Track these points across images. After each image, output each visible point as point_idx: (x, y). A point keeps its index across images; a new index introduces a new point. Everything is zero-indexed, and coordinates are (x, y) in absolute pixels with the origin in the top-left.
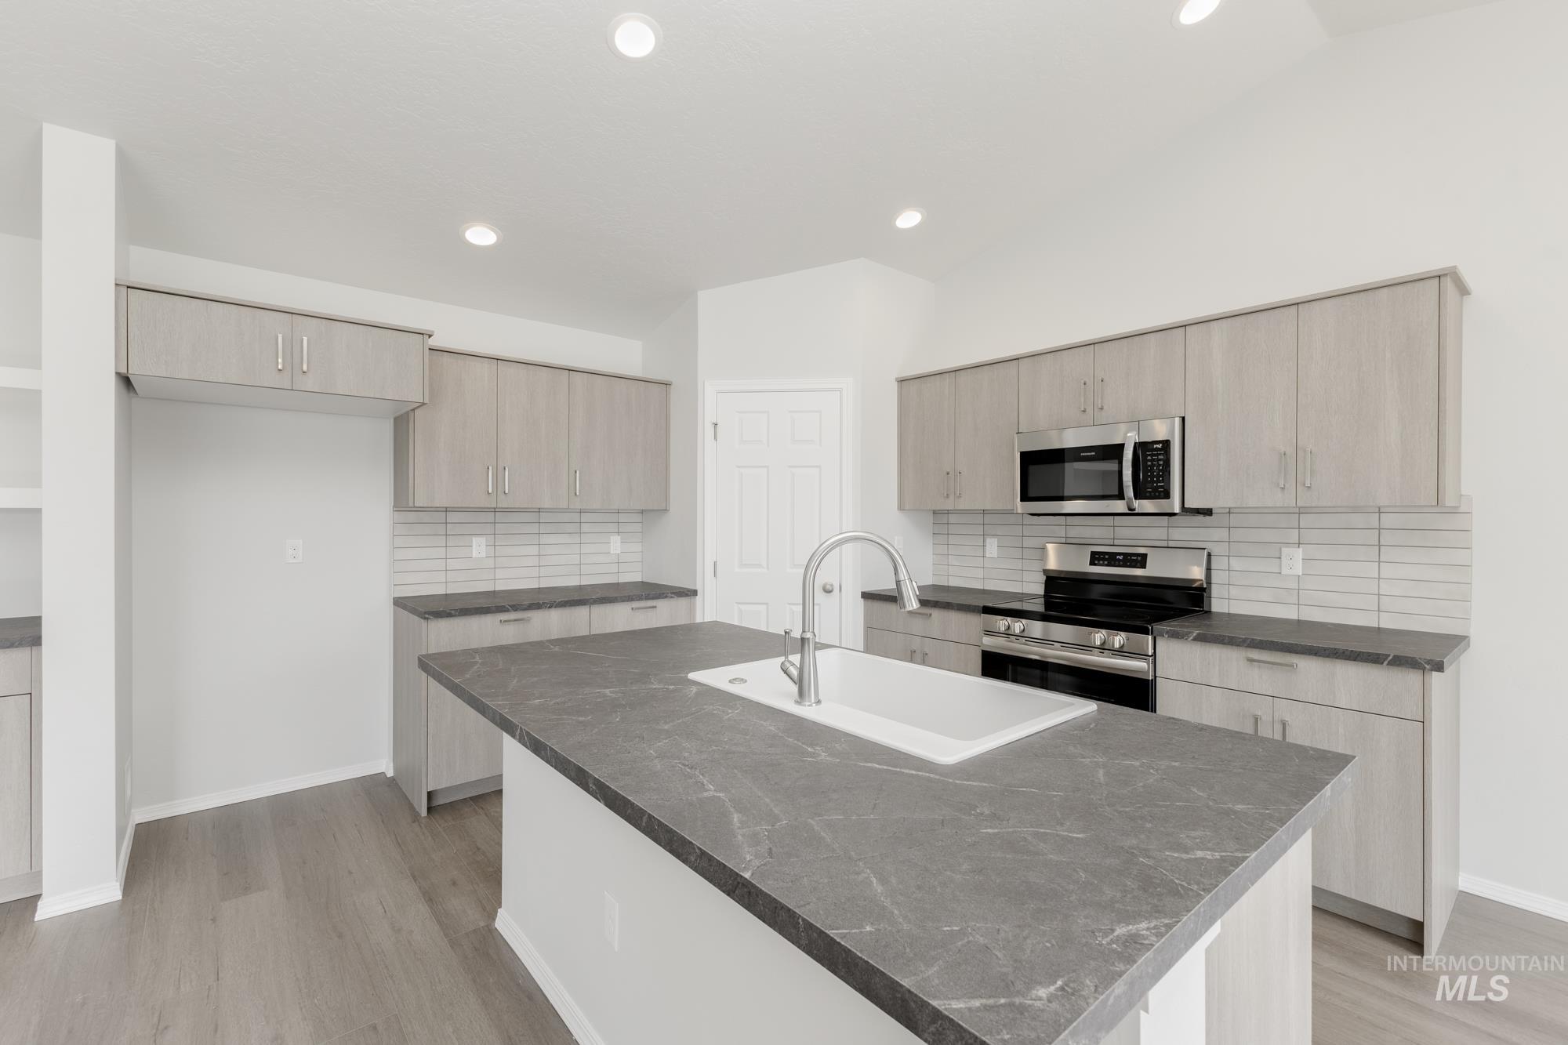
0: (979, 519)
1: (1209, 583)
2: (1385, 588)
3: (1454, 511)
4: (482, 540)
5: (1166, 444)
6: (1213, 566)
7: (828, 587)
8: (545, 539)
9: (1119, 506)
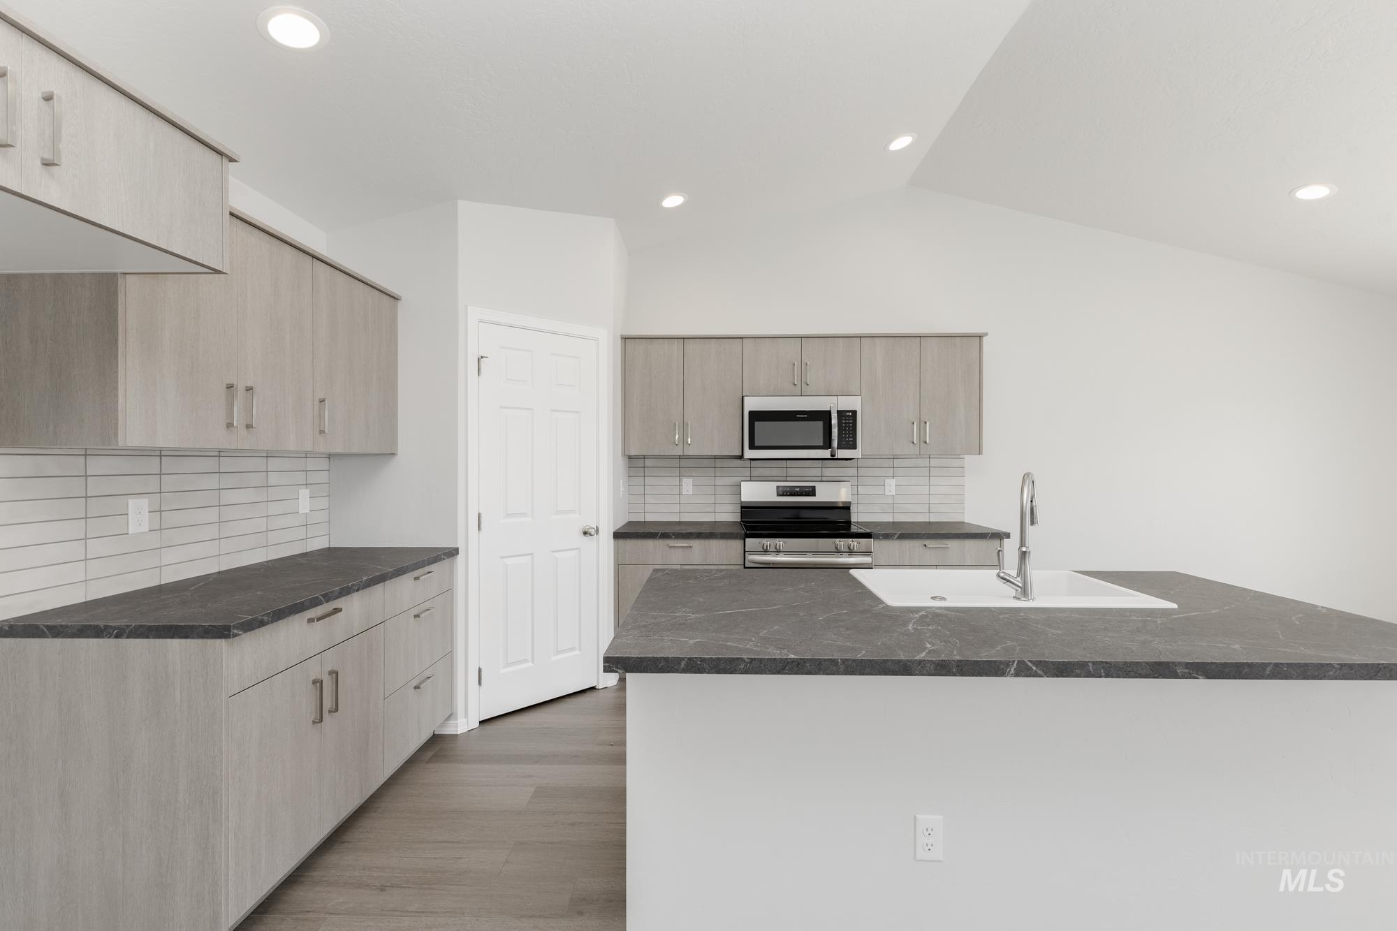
0: (676, 463)
1: (850, 503)
4: (143, 503)
5: (854, 413)
8: (228, 497)
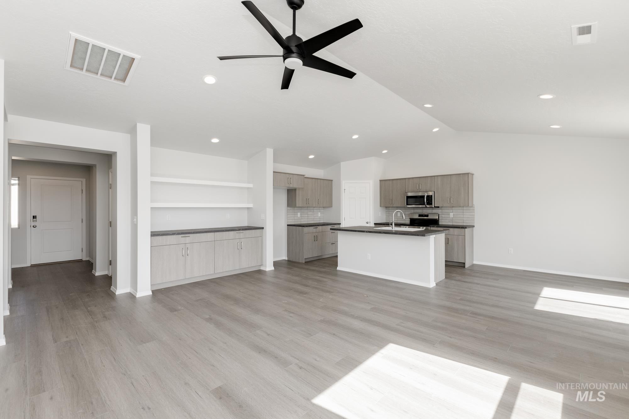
1: (439, 219)
2: (464, 219)
3: (472, 207)
5: (432, 196)
6: (440, 216)
7: (368, 222)
8: (309, 213)
9: (424, 206)
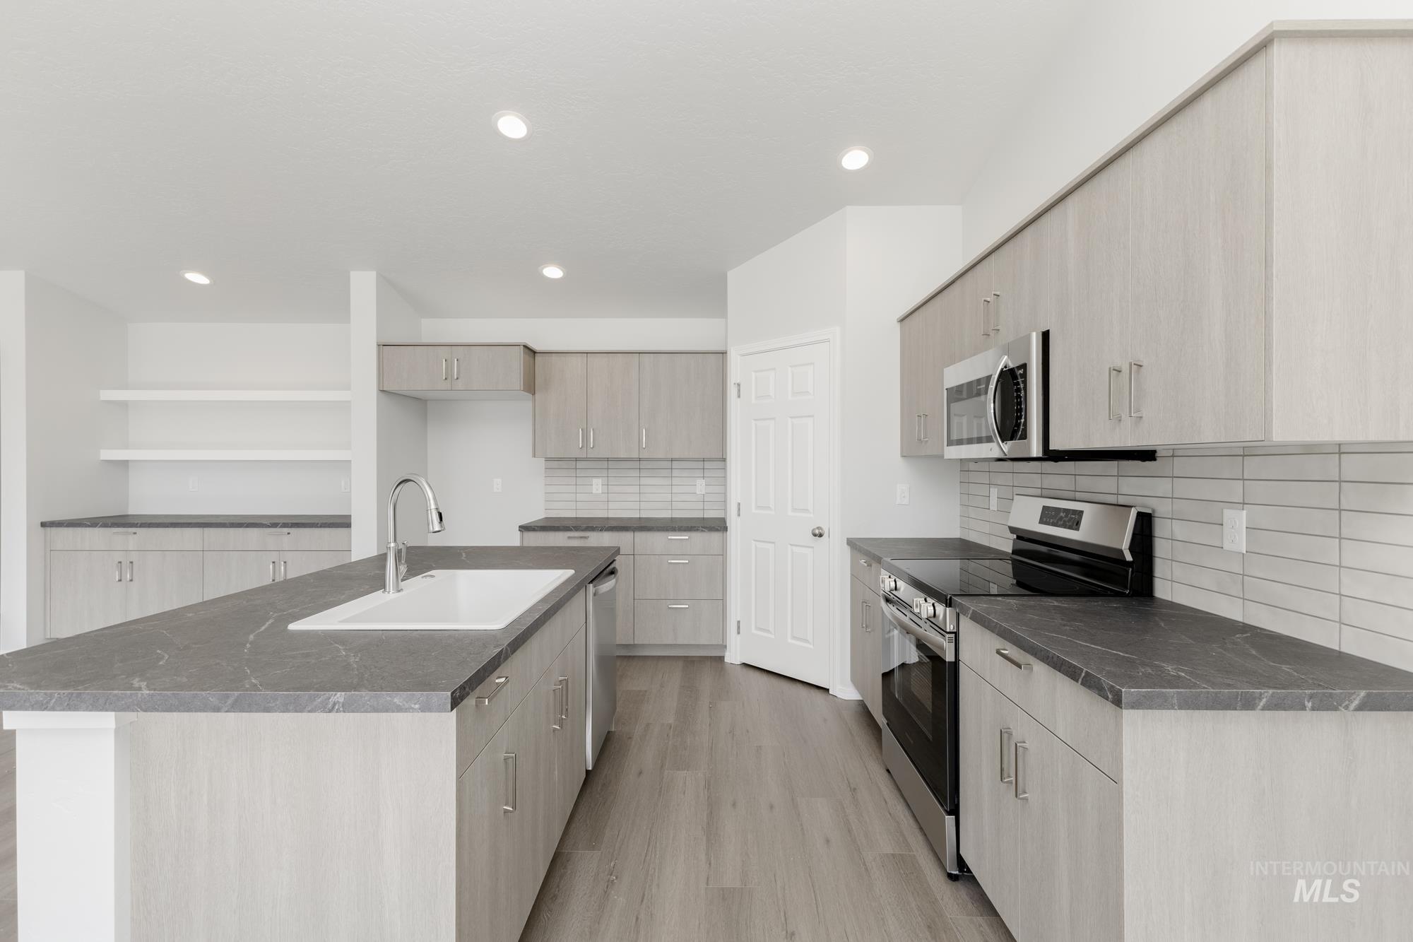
4: (599, 481)
5: (1025, 368)
7: (817, 532)
